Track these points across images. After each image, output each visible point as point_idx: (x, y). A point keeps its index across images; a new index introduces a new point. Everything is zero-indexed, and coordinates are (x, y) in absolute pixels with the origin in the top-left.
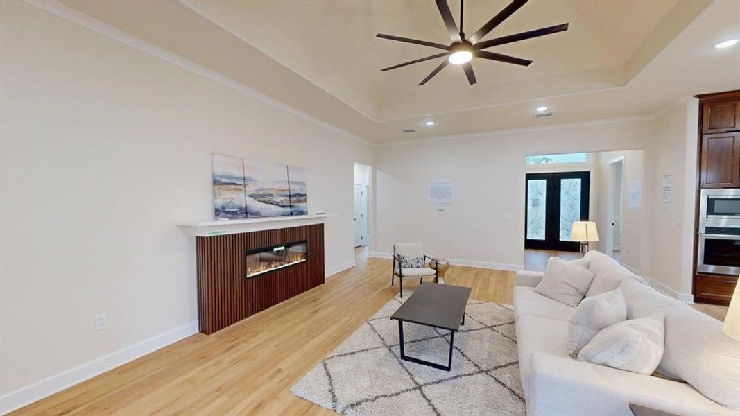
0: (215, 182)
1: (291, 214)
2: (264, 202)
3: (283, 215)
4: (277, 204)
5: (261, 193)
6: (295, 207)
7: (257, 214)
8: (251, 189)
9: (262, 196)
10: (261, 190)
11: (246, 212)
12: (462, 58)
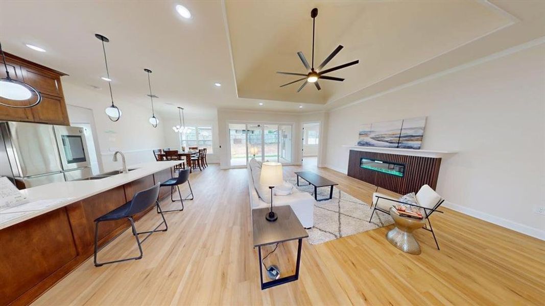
0: (360, 134)
1: (398, 147)
2: (378, 140)
3: (389, 147)
4: (387, 142)
5: (377, 137)
6: (402, 143)
7: (373, 145)
8: (373, 135)
9: (377, 138)
10: (378, 135)
11: (368, 144)
12: (313, 79)
